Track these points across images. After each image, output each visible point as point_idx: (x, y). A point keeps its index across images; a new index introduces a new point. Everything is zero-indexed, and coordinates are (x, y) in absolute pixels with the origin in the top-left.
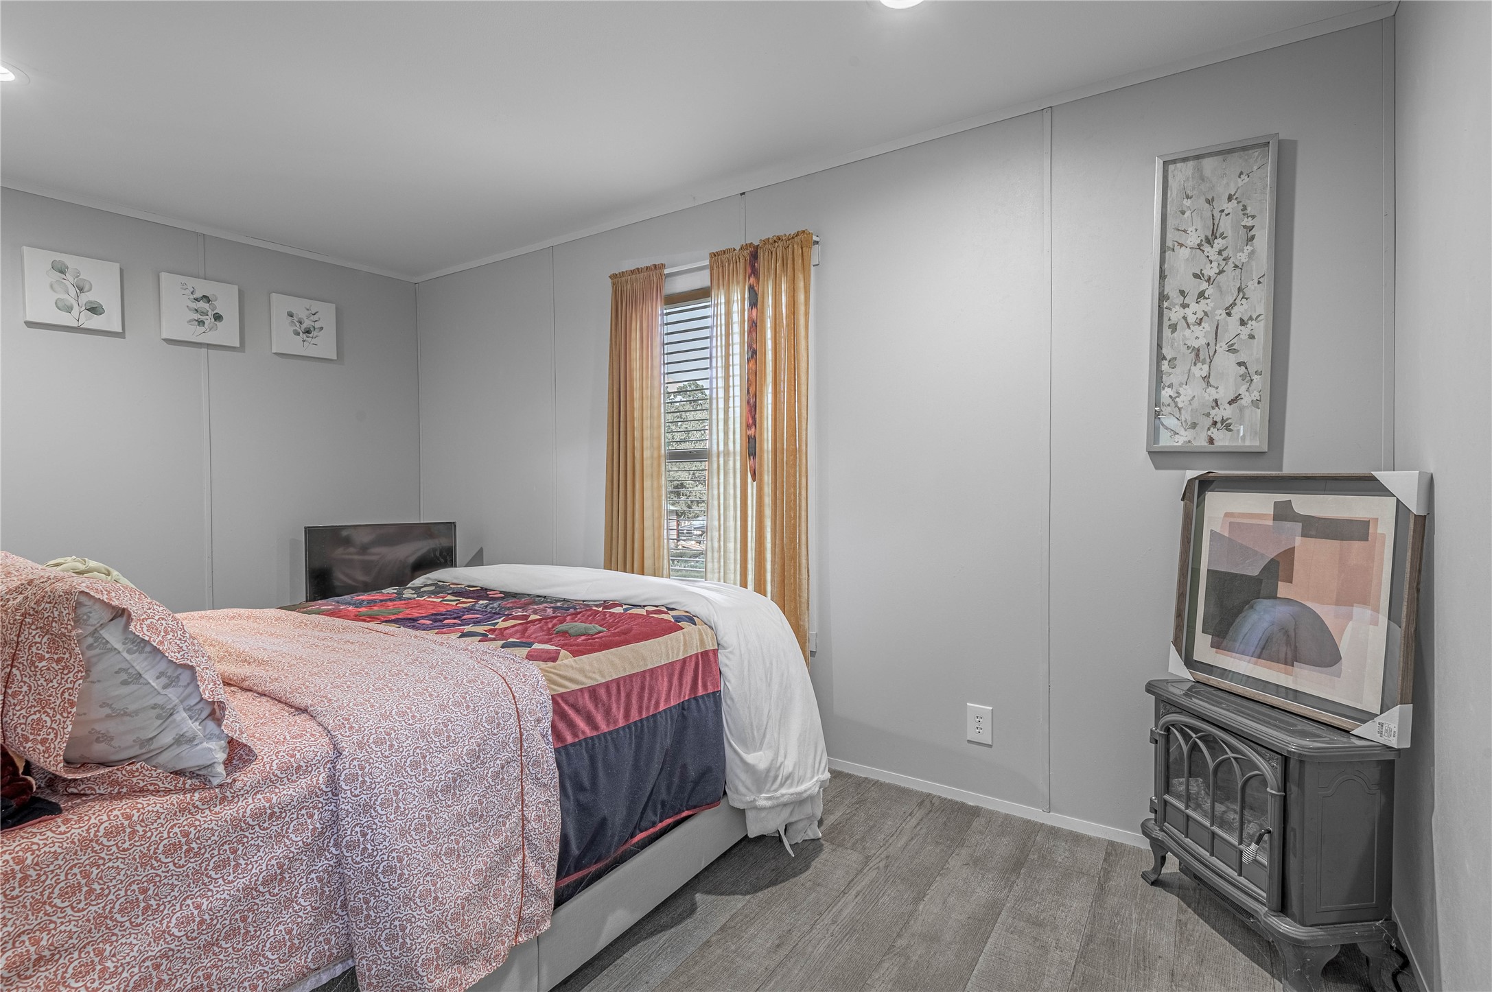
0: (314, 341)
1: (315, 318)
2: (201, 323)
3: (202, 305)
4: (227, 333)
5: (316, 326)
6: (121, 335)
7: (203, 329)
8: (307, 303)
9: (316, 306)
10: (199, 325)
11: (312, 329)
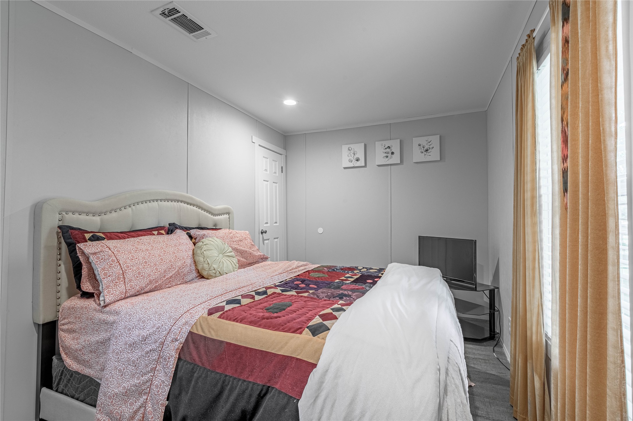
0: (429, 154)
1: (430, 143)
2: (387, 157)
3: (388, 150)
4: (396, 159)
5: (430, 147)
6: (365, 166)
7: (388, 159)
8: (426, 138)
9: (430, 138)
10: (386, 158)
11: (429, 149)
